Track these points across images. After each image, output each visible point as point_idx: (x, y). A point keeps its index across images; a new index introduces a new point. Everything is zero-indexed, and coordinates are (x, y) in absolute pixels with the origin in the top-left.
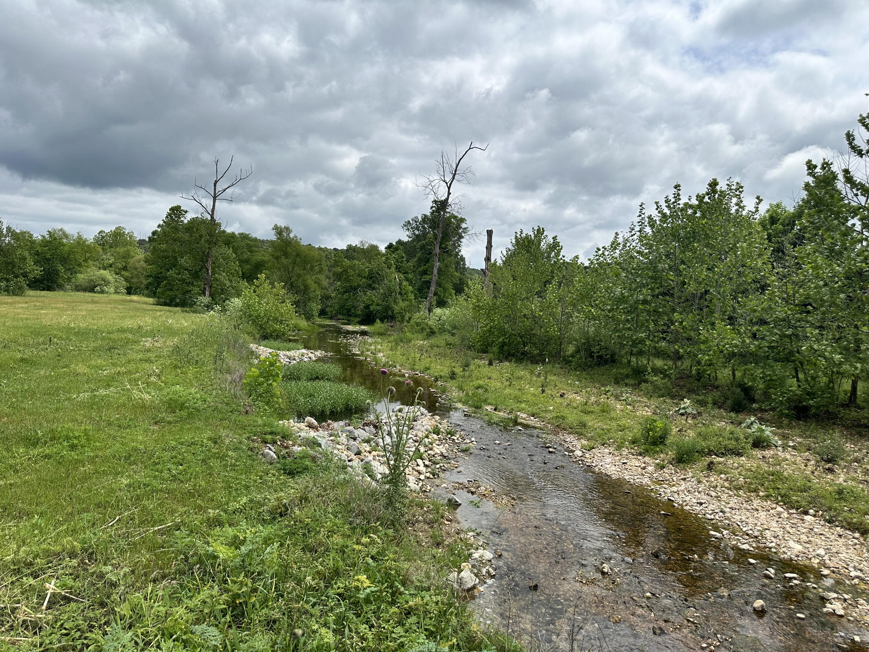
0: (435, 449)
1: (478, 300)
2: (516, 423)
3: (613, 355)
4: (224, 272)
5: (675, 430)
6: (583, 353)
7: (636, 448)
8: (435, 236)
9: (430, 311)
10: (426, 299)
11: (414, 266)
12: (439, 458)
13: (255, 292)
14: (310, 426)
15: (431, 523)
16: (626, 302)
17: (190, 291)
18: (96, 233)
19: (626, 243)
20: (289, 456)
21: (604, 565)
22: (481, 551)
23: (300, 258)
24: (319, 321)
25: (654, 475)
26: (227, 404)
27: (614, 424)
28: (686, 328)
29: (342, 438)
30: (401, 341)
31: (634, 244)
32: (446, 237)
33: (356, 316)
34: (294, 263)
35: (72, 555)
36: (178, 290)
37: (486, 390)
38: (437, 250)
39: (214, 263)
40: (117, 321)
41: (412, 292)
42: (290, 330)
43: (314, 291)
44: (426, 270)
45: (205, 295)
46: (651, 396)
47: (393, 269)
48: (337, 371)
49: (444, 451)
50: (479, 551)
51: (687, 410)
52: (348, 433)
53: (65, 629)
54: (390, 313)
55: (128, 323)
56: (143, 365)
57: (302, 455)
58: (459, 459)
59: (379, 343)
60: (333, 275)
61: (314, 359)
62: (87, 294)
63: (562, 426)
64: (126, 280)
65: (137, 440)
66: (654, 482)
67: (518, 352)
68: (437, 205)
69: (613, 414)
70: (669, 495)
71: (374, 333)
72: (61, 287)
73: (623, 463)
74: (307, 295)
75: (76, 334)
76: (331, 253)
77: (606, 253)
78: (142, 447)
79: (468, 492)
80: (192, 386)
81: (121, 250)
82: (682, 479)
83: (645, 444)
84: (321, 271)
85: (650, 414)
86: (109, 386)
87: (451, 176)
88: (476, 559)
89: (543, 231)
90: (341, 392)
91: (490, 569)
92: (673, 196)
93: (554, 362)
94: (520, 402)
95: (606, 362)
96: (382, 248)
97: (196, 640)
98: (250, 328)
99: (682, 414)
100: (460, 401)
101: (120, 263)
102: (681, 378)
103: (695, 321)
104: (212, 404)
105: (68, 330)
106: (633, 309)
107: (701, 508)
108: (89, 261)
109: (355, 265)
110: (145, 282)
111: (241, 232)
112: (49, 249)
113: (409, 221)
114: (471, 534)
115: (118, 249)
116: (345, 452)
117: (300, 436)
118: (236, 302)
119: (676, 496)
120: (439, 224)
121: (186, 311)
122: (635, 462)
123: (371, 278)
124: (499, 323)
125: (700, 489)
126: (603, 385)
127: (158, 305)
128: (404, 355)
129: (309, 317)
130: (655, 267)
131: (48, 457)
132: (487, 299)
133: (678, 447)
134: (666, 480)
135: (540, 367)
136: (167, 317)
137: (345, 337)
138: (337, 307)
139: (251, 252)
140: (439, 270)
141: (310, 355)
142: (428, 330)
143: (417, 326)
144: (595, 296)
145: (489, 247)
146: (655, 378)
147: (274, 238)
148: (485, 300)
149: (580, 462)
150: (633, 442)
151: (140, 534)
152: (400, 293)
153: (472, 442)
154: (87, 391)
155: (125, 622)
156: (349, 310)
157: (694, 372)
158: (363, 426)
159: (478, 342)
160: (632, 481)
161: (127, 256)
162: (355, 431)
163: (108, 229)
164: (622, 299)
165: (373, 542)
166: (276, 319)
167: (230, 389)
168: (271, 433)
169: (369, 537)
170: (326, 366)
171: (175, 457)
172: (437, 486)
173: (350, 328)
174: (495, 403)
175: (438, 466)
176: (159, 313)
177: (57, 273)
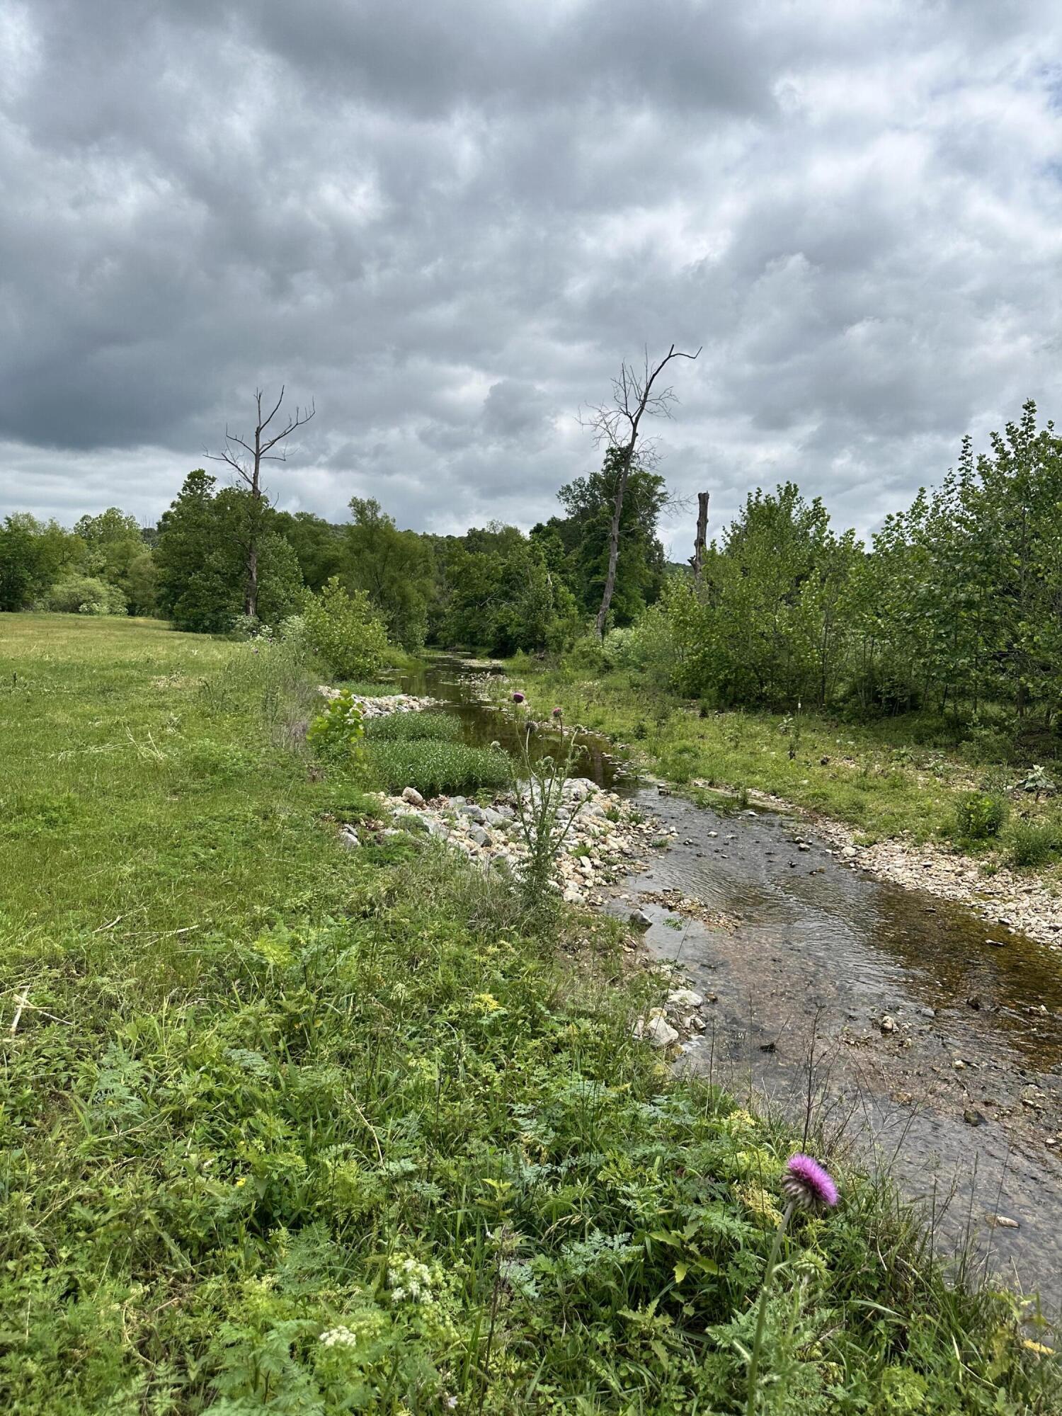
0: (610, 842)
1: (683, 610)
2: (744, 805)
3: (914, 697)
4: (276, 575)
5: (1015, 815)
6: (862, 695)
7: (948, 843)
8: (612, 507)
9: (604, 632)
10: (597, 613)
11: (577, 561)
12: (617, 855)
13: (323, 605)
14: (411, 801)
15: (602, 950)
16: (937, 606)
17: (225, 607)
18: (78, 520)
19: (938, 506)
20: (379, 842)
21: (886, 1018)
22: (683, 992)
23: (394, 551)
24: (426, 653)
25: (977, 885)
26: (283, 767)
27: (912, 806)
28: (1039, 646)
29: (460, 821)
30: (558, 681)
31: (952, 507)
32: (629, 510)
33: (484, 644)
34: (385, 560)
35: (53, 962)
36: (206, 605)
37: (696, 756)
38: (615, 531)
39: (259, 561)
40: (113, 652)
41: (574, 604)
42: (379, 666)
43: (418, 605)
44: (598, 567)
45: (247, 613)
46: (977, 763)
47: (543, 566)
48: (455, 726)
49: (625, 846)
50: (680, 991)
51: (1039, 783)
52: (470, 814)
53: (44, 1057)
54: (539, 637)
55: (131, 655)
56: (155, 713)
57: (398, 841)
58: (649, 859)
59: (520, 685)
60: (447, 577)
61: (418, 709)
62: (69, 615)
63: (823, 809)
64: (126, 592)
65: (146, 814)
66: (977, 895)
67: (751, 695)
68: (615, 456)
69: (910, 790)
70: (1002, 915)
71: (513, 671)
72: (27, 605)
73: (925, 866)
74: (406, 611)
75: (53, 671)
76: (443, 544)
77: (904, 524)
78: (153, 824)
79: (663, 907)
80: (230, 741)
81: (117, 545)
82: (1024, 891)
83: (964, 836)
84: (427, 572)
85: (973, 790)
86: (103, 742)
87: (638, 405)
88: (674, 1002)
89: (796, 490)
90: (460, 757)
91: (698, 1019)
92: (1022, 422)
93: (813, 710)
94: (753, 773)
95: (902, 709)
96: (526, 533)
97: (233, 1073)
98: (318, 663)
99: (1030, 790)
100: (652, 772)
101: (115, 565)
102: (1030, 733)
103: (1054, 634)
104: (260, 766)
105: (41, 665)
106: (947, 619)
107: (1057, 935)
108: (69, 563)
109: (480, 560)
110: (155, 595)
111: (300, 511)
112: (9, 547)
113: (568, 486)
114: (668, 967)
115: (112, 544)
116: (467, 842)
117: (395, 815)
118: (297, 622)
119: (1013, 916)
120: (617, 488)
121: (220, 639)
122: (945, 865)
123: (508, 582)
124: (719, 647)
125: (1056, 907)
126: (895, 747)
127: (176, 630)
128: (561, 703)
129: (409, 647)
130: (987, 545)
131: (15, 836)
132: (699, 606)
133: (1019, 839)
134: (998, 893)
135: (787, 719)
136: (191, 647)
137: (466, 677)
138: (454, 630)
139: (318, 544)
140: (619, 566)
141: (412, 703)
142: (600, 664)
143: (584, 658)
144: (883, 597)
145: (702, 523)
146: (984, 732)
147: (353, 521)
148: (696, 610)
149: (852, 865)
150: (944, 834)
151: (151, 940)
152: (555, 606)
153: (670, 834)
154: (72, 749)
155: (130, 1051)
156: (473, 635)
157: (1053, 722)
158: (495, 804)
159: (683, 679)
160: (939, 893)
161: (125, 555)
162: (481, 810)
163: (96, 513)
164: (930, 601)
165: (504, 952)
166: (357, 649)
167: (288, 745)
168: (352, 808)
169: (499, 947)
170: (436, 719)
171: (204, 837)
172: (614, 897)
173: (475, 663)
174: (709, 774)
175: (615, 868)
176: (178, 642)
177: (22, 581)
